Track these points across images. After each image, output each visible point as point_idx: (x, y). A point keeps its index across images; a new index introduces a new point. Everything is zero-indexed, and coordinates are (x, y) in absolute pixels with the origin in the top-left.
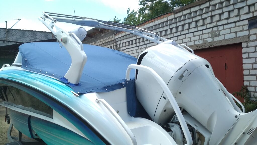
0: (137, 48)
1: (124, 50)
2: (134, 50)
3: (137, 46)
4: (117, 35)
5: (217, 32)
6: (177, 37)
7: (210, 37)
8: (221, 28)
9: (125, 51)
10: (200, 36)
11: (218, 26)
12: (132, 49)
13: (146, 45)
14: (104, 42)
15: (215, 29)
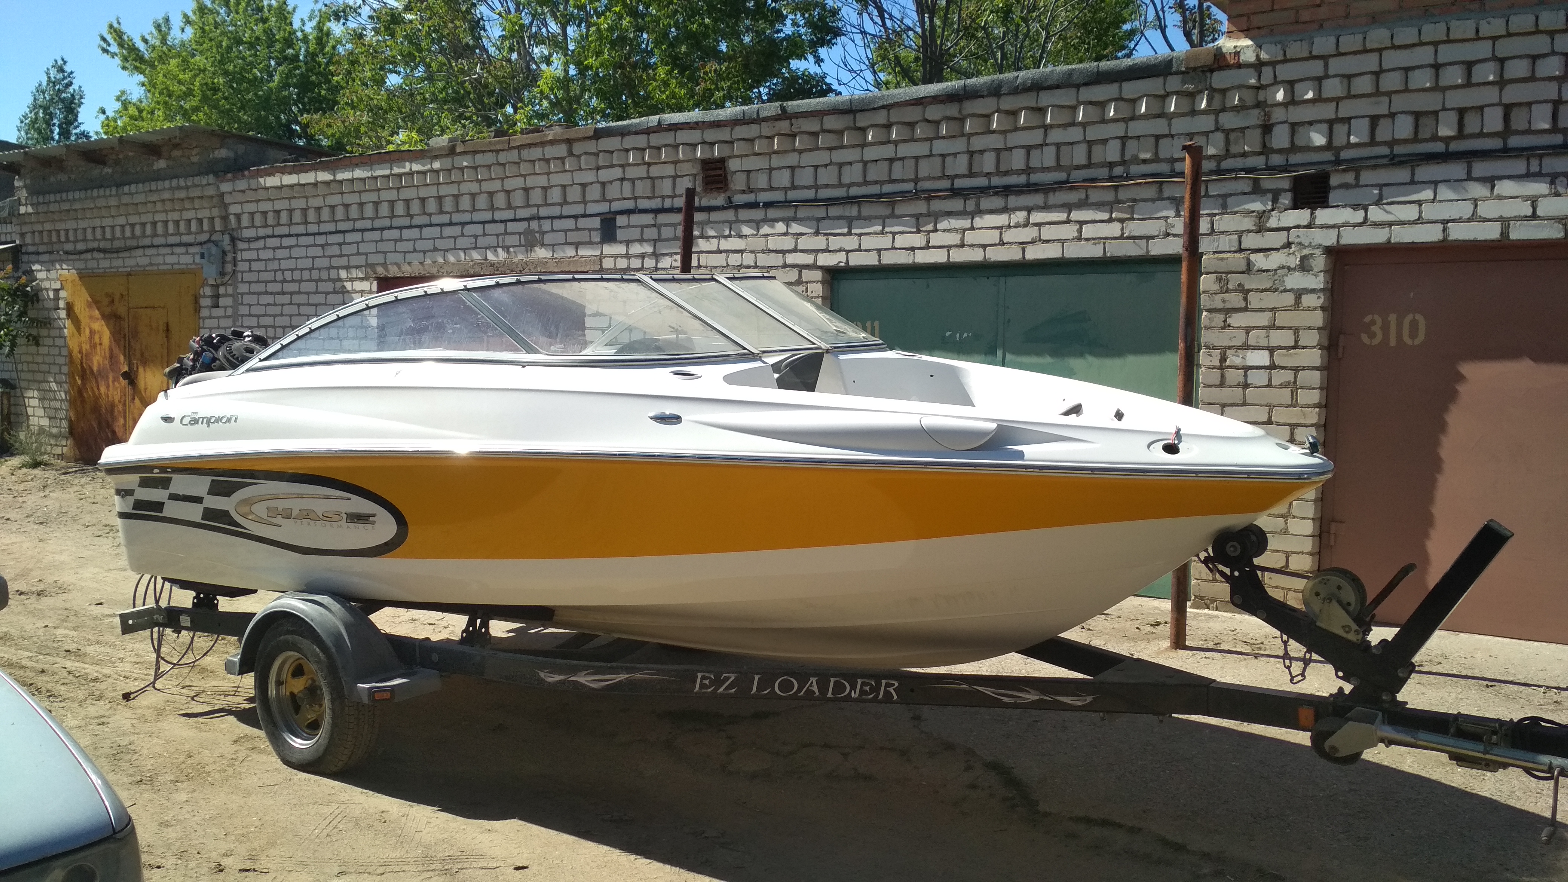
0: (309, 240)
1: (258, 239)
2: (297, 246)
3: (307, 234)
4: (227, 181)
5: (537, 235)
6: (438, 228)
7: (523, 246)
8: (546, 225)
9: (260, 244)
10: (500, 238)
11: (540, 218)
12: (287, 242)
13: (341, 235)
14: (166, 195)
15: (534, 225)
